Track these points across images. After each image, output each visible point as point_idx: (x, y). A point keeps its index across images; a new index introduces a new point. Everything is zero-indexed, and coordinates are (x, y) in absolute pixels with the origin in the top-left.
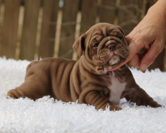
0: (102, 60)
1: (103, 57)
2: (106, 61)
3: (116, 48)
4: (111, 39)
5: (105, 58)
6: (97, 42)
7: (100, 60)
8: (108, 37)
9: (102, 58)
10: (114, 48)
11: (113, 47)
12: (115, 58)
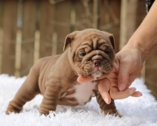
0: (85, 71)
1: (87, 69)
2: (89, 73)
3: (101, 64)
4: (99, 54)
5: (89, 71)
6: (84, 52)
7: (84, 70)
8: (97, 51)
9: (85, 69)
10: (100, 64)
11: (98, 63)
12: (98, 73)
